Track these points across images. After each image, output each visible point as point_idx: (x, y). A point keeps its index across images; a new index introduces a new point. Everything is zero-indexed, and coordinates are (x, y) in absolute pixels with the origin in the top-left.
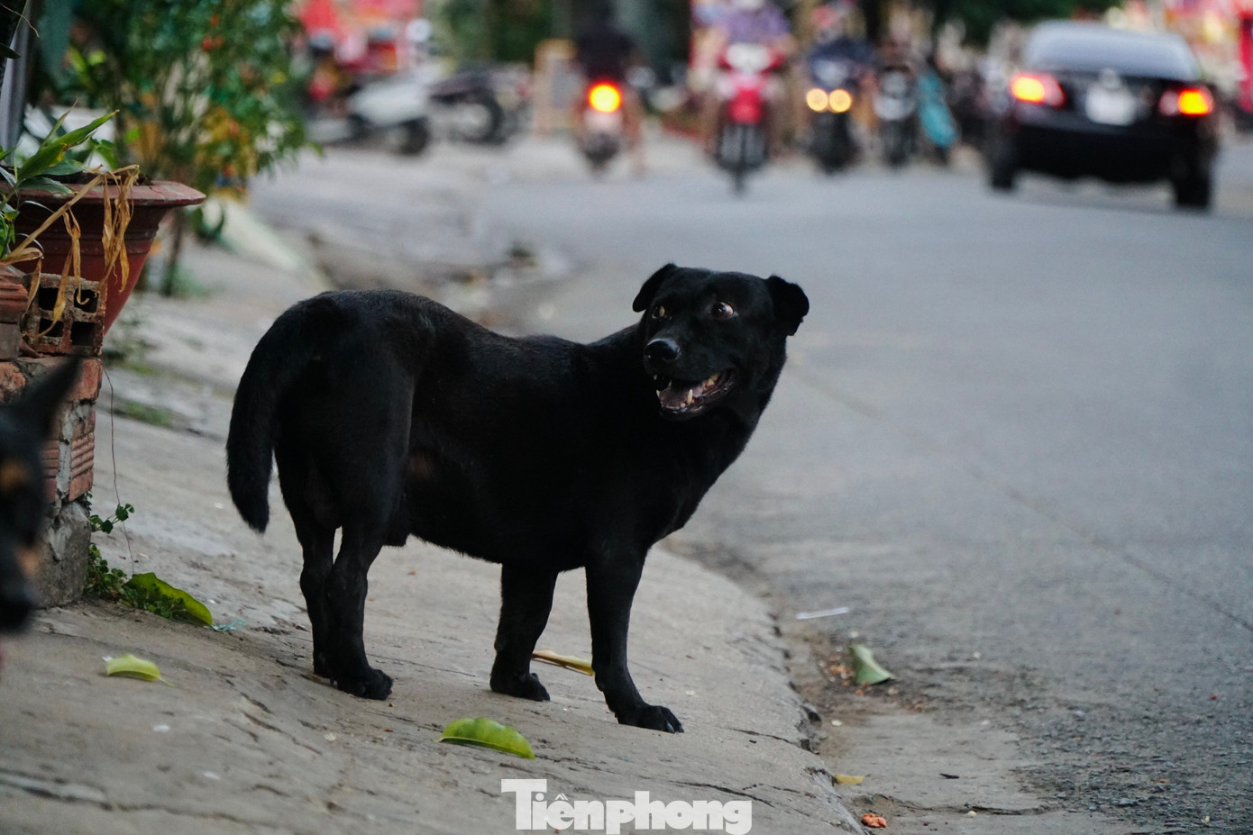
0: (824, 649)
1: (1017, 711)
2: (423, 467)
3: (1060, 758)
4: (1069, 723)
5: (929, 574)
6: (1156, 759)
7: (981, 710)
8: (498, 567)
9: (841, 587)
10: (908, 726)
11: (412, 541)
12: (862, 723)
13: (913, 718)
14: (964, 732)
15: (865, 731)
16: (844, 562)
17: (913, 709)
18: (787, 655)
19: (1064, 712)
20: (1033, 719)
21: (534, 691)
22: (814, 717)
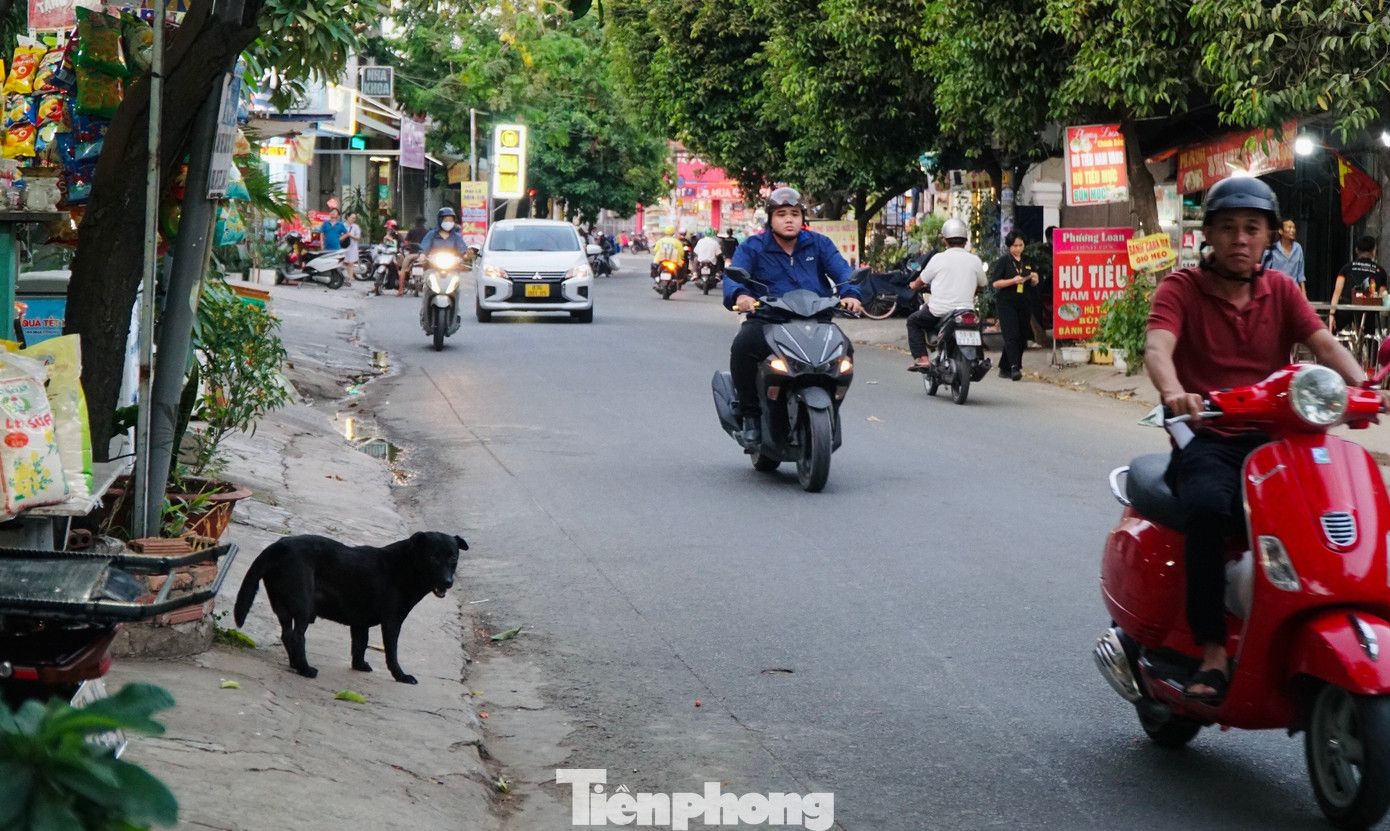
0: (477, 621)
1: (542, 656)
2: (320, 595)
3: (555, 681)
4: (562, 664)
5: (521, 579)
6: (589, 684)
7: (531, 656)
8: (348, 628)
9: (488, 586)
10: (503, 664)
11: (318, 619)
12: (487, 662)
13: (506, 660)
14: (522, 667)
15: (486, 666)
16: (491, 571)
17: (507, 655)
18: (463, 628)
19: (559, 657)
20: (548, 661)
21: (366, 668)
22: (469, 662)
